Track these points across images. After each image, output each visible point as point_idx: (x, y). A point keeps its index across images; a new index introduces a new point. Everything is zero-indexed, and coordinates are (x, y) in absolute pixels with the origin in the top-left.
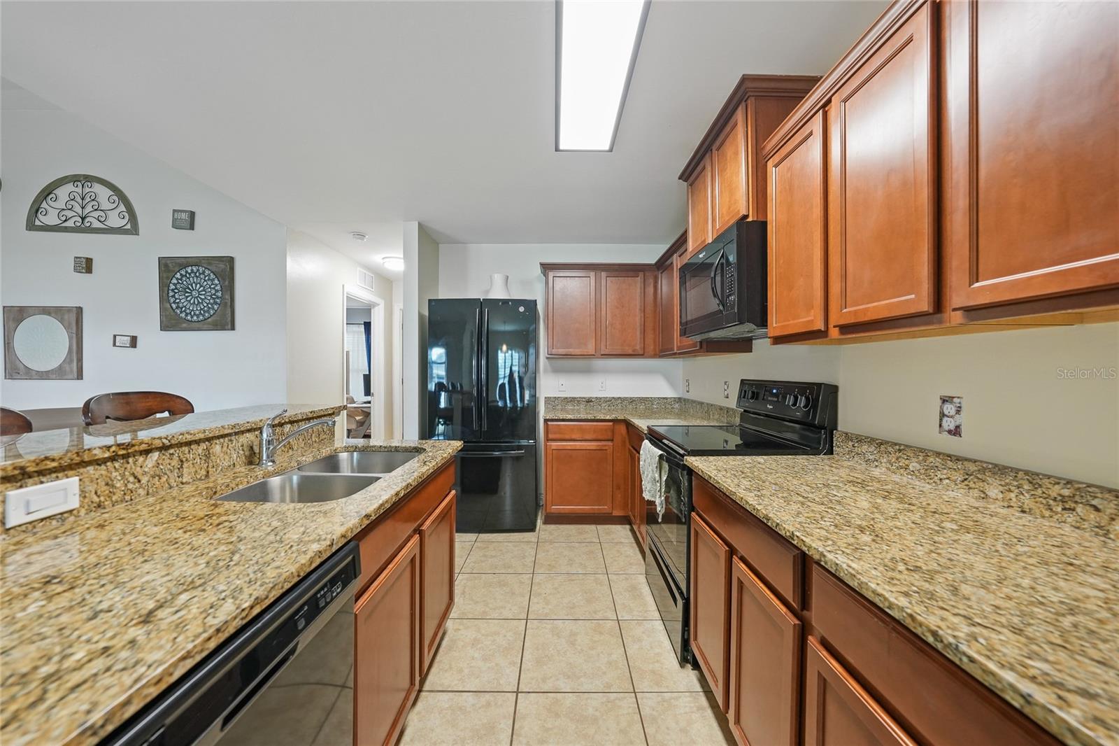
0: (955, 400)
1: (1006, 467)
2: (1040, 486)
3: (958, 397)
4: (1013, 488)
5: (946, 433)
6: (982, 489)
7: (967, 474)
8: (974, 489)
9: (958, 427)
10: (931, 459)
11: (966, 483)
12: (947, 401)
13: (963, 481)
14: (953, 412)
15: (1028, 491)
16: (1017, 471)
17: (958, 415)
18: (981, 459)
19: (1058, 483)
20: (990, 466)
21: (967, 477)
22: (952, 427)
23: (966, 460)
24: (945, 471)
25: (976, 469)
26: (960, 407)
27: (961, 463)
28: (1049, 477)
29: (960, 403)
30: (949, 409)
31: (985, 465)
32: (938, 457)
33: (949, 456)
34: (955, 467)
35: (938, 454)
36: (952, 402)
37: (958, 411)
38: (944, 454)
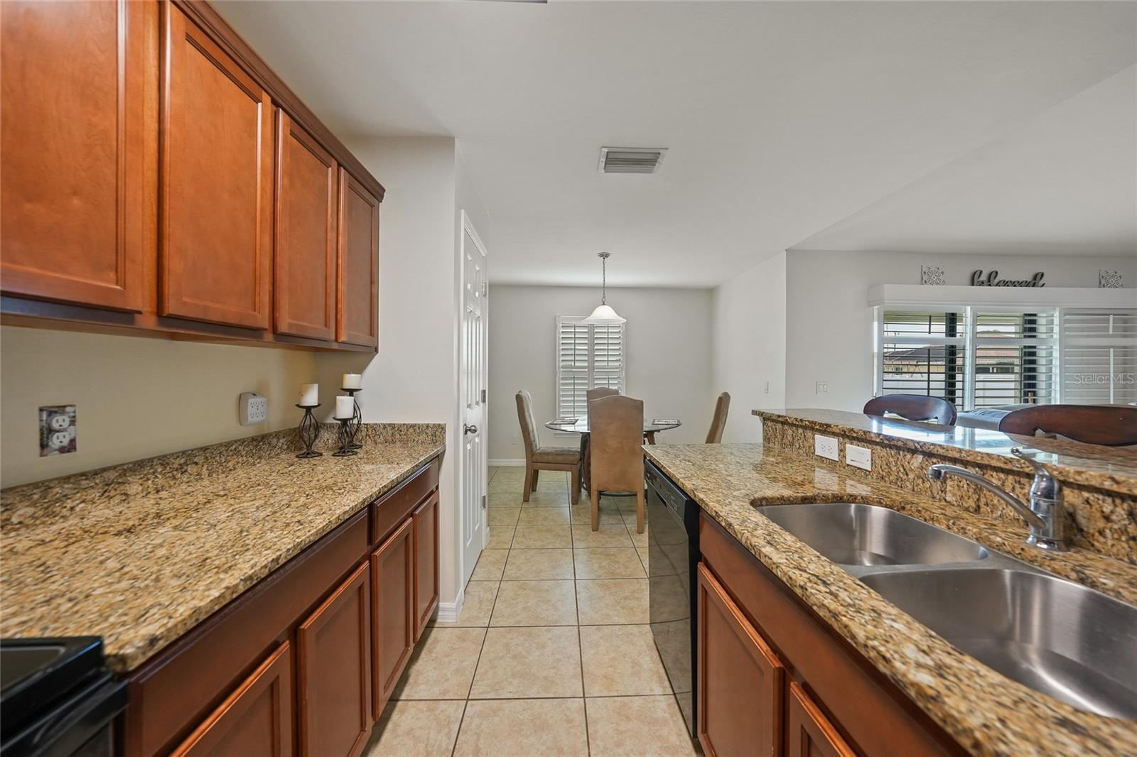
0: (68, 409)
1: (143, 461)
2: (168, 464)
3: (71, 406)
4: (149, 476)
5: (57, 452)
6: (123, 492)
7: (107, 485)
8: (115, 496)
9: (73, 441)
10: (55, 490)
11: (106, 494)
12: (56, 412)
13: (102, 495)
14: (66, 425)
15: (160, 473)
16: (151, 460)
17: (72, 427)
18: (120, 463)
19: (178, 457)
20: (131, 465)
21: (107, 488)
22: (66, 442)
23: (104, 470)
24: (79, 495)
25: (117, 474)
26: (74, 417)
27: (99, 476)
28: (172, 455)
29: (74, 412)
30: (59, 421)
31: (125, 467)
32: (68, 483)
33: (82, 474)
34: (93, 484)
35: (67, 479)
36: (63, 413)
37: (73, 422)
38: (75, 475)
